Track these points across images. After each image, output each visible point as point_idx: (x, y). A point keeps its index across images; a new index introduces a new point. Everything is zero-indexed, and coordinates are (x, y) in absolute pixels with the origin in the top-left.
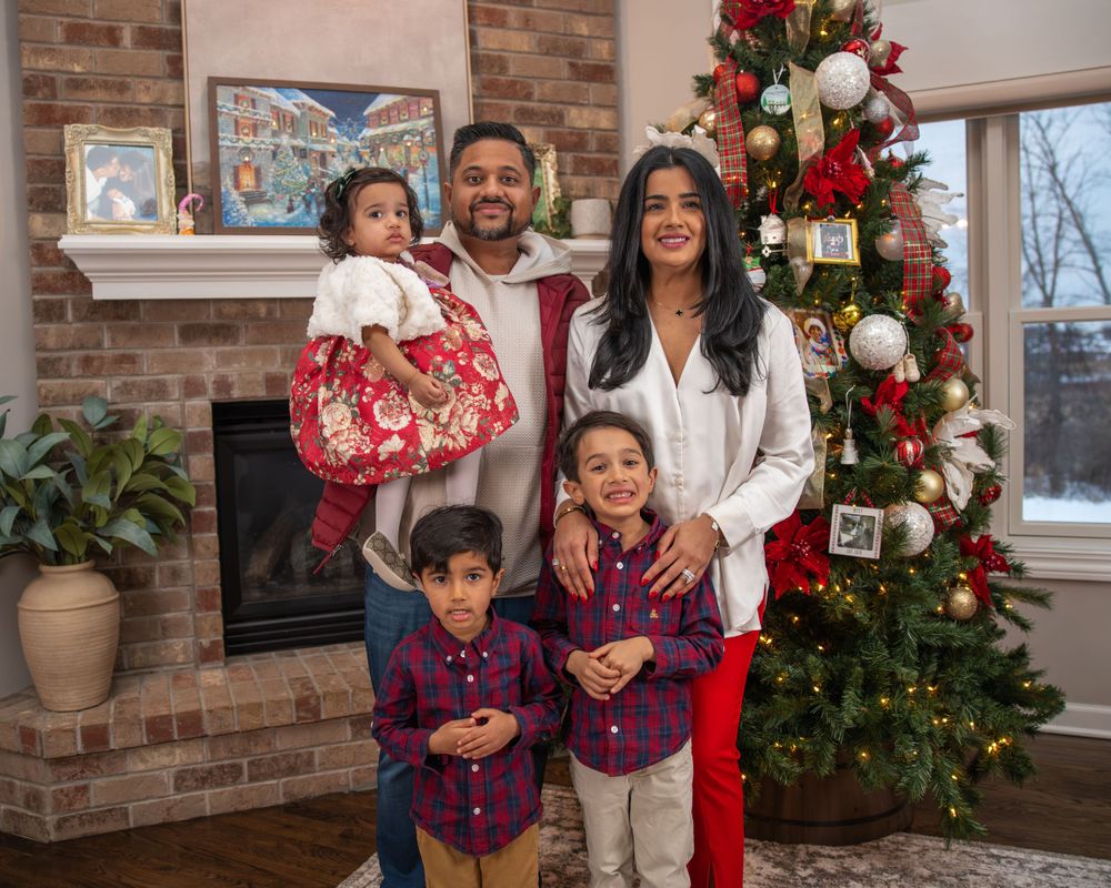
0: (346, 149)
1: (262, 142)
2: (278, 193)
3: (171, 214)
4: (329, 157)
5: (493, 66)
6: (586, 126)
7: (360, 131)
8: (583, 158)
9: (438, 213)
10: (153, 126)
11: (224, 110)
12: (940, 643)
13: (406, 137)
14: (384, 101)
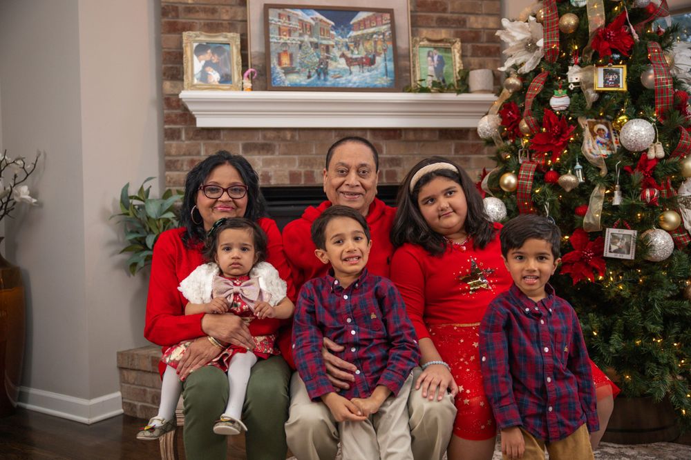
0: (340, 43)
1: (294, 40)
2: (302, 67)
3: (239, 81)
4: (331, 48)
6: (480, 26)
7: (348, 33)
8: (477, 46)
9: (393, 78)
10: (230, 32)
11: (273, 22)
12: (677, 313)
13: (375, 36)
14: (362, 16)
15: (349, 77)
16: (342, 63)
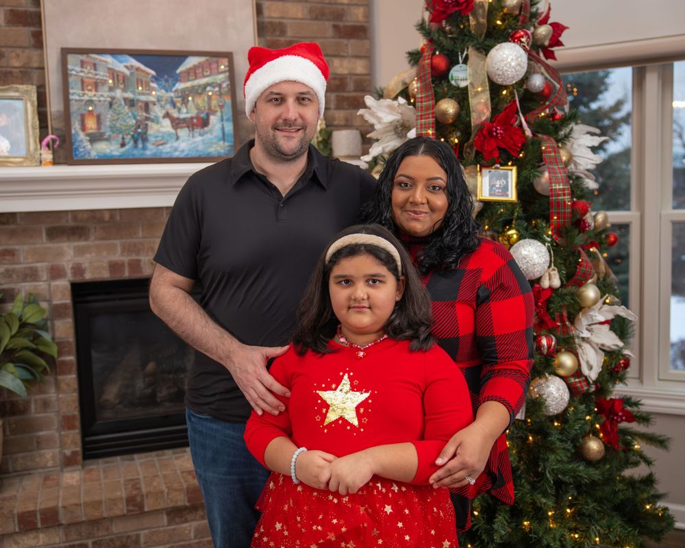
0: (164, 99)
1: (102, 96)
2: (113, 132)
3: (36, 150)
4: (151, 106)
5: (274, 30)
6: (345, 72)
7: (174, 85)
8: (343, 97)
9: (232, 144)
10: (22, 84)
11: (73, 72)
12: (572, 480)
13: (208, 88)
14: (191, 62)
15: (175, 144)
16: (166, 125)
